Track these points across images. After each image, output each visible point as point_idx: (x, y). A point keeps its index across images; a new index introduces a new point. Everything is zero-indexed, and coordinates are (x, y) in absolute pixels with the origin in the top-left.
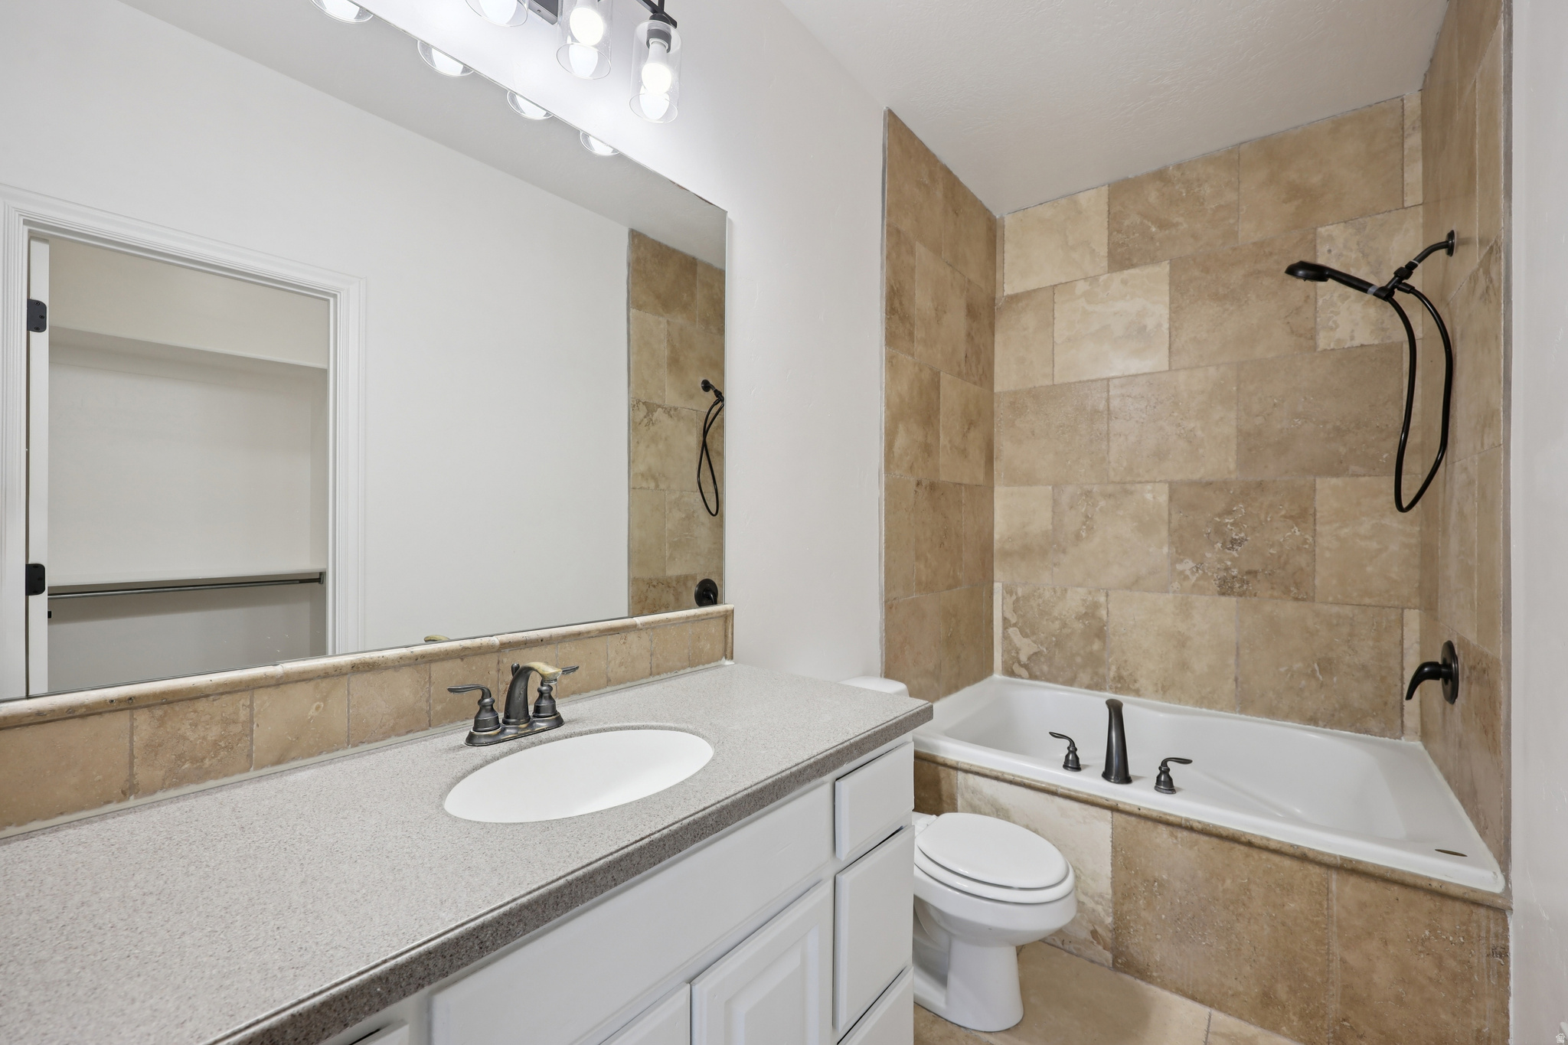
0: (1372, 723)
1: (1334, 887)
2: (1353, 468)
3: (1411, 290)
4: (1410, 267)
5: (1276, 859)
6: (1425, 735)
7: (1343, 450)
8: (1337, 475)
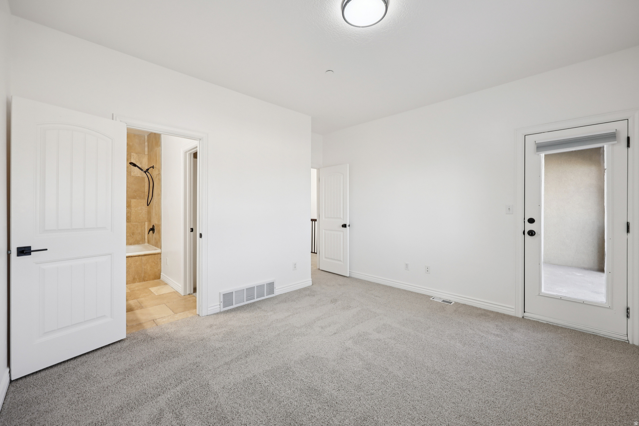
0: (141, 242)
1: (143, 259)
2: (137, 198)
3: (148, 173)
4: (148, 169)
5: (135, 257)
6: (148, 242)
7: (136, 194)
8: (135, 199)
